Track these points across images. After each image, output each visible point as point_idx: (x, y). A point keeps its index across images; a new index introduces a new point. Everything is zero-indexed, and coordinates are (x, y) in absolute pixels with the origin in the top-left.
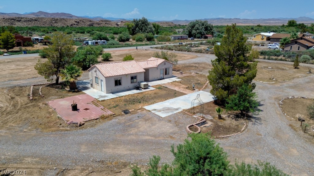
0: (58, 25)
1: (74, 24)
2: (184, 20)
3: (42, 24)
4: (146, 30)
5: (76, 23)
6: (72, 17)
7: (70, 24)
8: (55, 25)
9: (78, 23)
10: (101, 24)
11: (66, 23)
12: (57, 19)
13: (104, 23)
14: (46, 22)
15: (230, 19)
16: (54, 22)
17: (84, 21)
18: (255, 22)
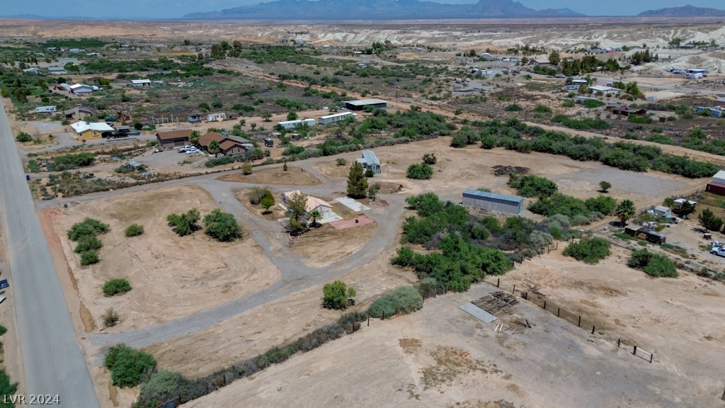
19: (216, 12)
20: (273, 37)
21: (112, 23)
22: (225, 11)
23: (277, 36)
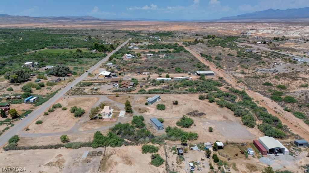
18: (48, 21)
19: (234, 16)
20: (239, 31)
21: (179, 23)
22: (238, 16)
23: (241, 31)
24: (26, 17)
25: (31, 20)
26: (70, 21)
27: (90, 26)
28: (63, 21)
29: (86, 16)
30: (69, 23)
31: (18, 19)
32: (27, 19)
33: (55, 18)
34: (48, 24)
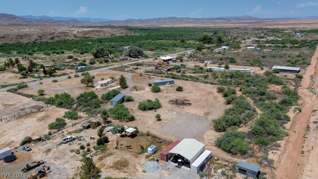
0: (23, 40)
1: (38, 39)
2: (138, 19)
3: (9, 40)
4: (104, 53)
5: (39, 38)
6: (14, 18)
7: (35, 39)
8: (21, 40)
9: (41, 37)
10: (61, 36)
11: (31, 38)
12: (22, 35)
13: (63, 35)
14: (12, 38)
15: (182, 18)
16: (20, 38)
17: (45, 35)
18: (204, 22)
24: (188, 18)
25: (191, 21)
26: (225, 21)
27: (243, 25)
28: (218, 21)
29: (244, 16)
30: (222, 23)
31: (182, 20)
32: (188, 20)
33: (213, 19)
34: (204, 24)
